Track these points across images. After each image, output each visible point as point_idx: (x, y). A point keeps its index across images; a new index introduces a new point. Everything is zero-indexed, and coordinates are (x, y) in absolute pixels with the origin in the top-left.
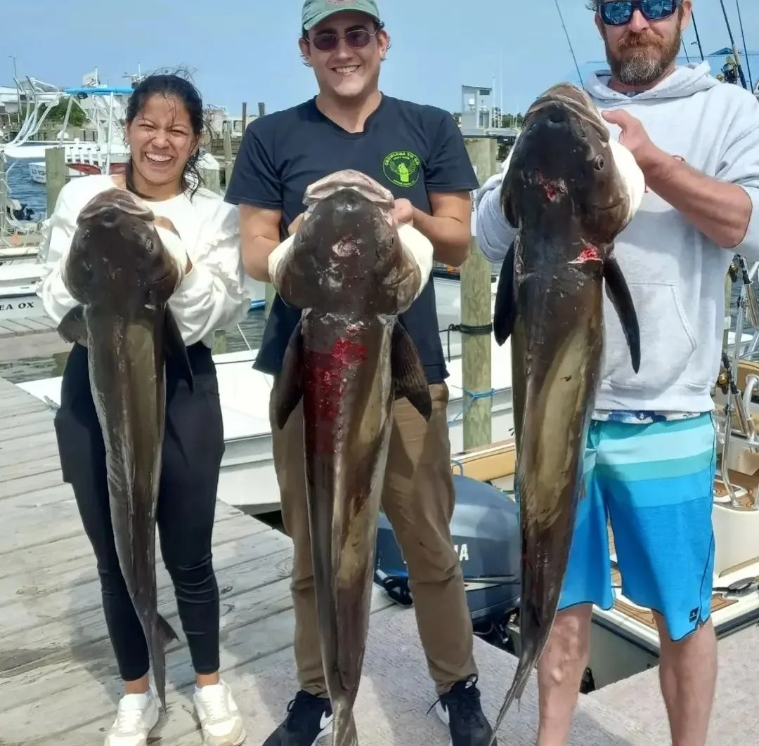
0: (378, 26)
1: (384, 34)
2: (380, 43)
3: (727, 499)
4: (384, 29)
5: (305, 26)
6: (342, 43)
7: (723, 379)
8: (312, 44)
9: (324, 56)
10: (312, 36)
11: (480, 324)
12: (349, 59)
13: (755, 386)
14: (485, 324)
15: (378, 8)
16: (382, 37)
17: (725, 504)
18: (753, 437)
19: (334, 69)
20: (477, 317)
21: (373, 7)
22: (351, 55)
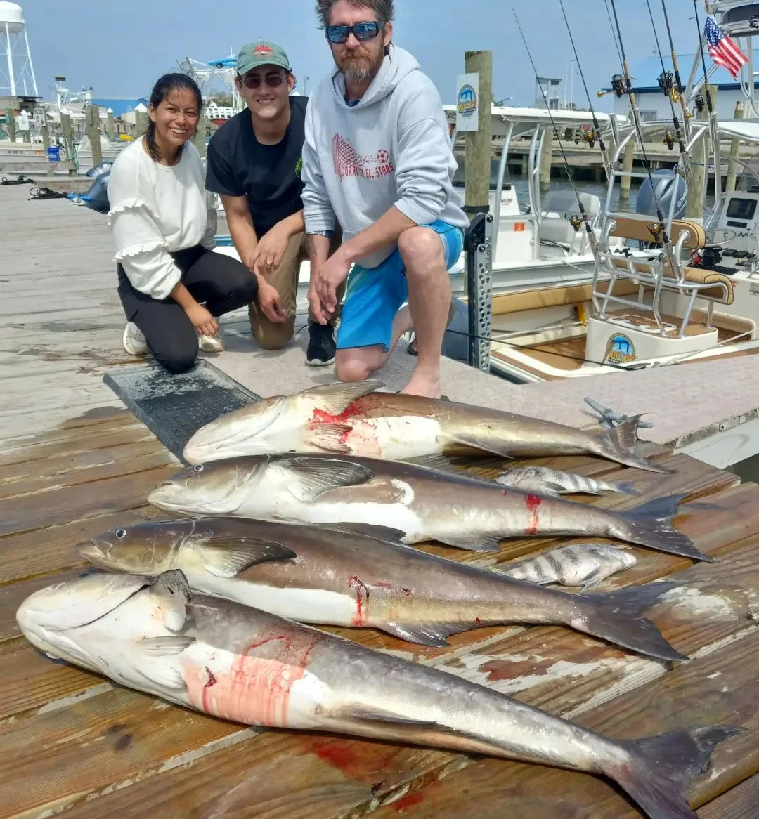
0: (288, 72)
1: (292, 76)
2: (288, 82)
3: (658, 331)
4: (292, 73)
5: (239, 71)
6: (263, 84)
7: (656, 228)
8: (243, 84)
9: (251, 92)
10: (243, 79)
11: (479, 205)
12: (267, 95)
13: (685, 239)
14: (482, 205)
15: (289, 59)
16: (290, 78)
17: (657, 335)
18: (682, 280)
19: (258, 101)
20: (476, 198)
21: (285, 59)
22: (269, 92)
